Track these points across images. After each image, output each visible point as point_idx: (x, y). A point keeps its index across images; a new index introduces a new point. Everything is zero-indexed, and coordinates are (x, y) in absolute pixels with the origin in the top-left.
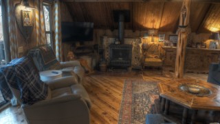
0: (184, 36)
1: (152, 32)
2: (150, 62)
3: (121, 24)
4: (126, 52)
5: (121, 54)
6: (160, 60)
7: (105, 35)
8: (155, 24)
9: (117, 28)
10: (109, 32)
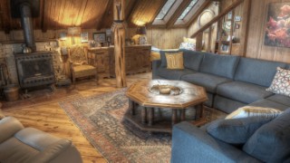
0: (121, 33)
1: (73, 31)
2: (81, 72)
3: (27, 21)
4: (45, 63)
5: (37, 68)
6: (91, 67)
8: (75, 19)
9: (22, 27)
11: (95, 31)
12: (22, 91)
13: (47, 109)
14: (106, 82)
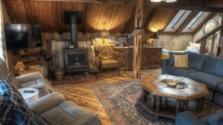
0: (140, 37)
1: (104, 34)
2: (107, 64)
3: (73, 26)
4: (83, 56)
5: (77, 59)
6: (115, 61)
7: (53, 39)
8: (106, 26)
9: (70, 31)
10: (56, 35)
11: (119, 34)
12: (66, 74)
13: (81, 89)
14: (125, 73)
